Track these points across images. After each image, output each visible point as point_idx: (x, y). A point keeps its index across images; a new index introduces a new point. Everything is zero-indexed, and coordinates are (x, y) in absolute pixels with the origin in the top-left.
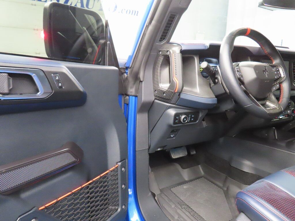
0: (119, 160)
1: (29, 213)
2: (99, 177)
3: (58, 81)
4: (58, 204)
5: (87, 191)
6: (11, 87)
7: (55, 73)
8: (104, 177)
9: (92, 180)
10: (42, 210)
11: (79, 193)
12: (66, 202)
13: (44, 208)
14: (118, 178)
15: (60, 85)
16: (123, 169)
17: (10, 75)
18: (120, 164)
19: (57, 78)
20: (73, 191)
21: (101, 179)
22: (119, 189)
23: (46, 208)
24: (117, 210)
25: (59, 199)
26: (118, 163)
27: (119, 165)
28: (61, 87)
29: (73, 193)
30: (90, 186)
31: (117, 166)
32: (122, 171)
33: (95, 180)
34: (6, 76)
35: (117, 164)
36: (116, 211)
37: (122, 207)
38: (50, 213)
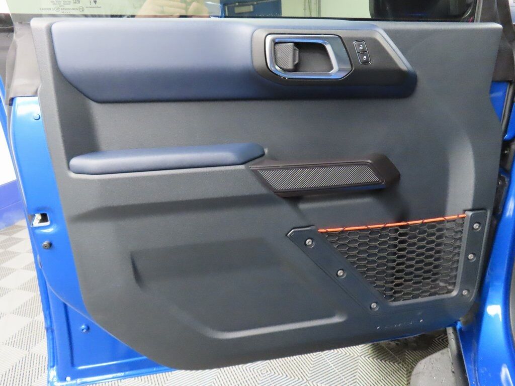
0: (470, 207)
1: (306, 229)
2: (420, 221)
3: (363, 52)
4: (345, 235)
5: (393, 235)
6: (297, 62)
7: (360, 40)
8: (432, 226)
9: (406, 221)
10: (322, 233)
11: (379, 233)
12: (356, 237)
13: (325, 232)
14: (463, 237)
15: (365, 58)
16: (476, 226)
17: (297, 45)
18: (470, 213)
19: (361, 48)
20: (370, 227)
21: (425, 228)
22: (462, 258)
23: (327, 232)
24: (450, 291)
25: (347, 229)
26: (466, 212)
27: (467, 216)
28: (366, 62)
29: (369, 229)
30: (401, 231)
31: (464, 217)
32: (472, 228)
33: (411, 224)
34: (292, 47)
35: (464, 213)
36: (447, 293)
37: (461, 291)
38: (332, 243)
